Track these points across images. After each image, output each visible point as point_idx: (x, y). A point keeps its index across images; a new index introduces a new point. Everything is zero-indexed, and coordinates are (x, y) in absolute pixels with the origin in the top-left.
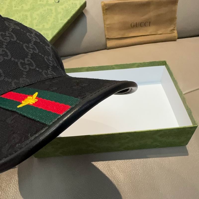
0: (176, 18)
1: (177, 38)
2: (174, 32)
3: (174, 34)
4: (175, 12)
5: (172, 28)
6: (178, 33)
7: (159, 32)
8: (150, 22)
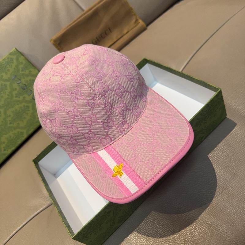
0: (132, 9)
1: (145, 26)
2: (139, 23)
3: (140, 24)
4: (126, 4)
5: (134, 20)
6: (144, 20)
7: (125, 32)
8: (109, 29)
